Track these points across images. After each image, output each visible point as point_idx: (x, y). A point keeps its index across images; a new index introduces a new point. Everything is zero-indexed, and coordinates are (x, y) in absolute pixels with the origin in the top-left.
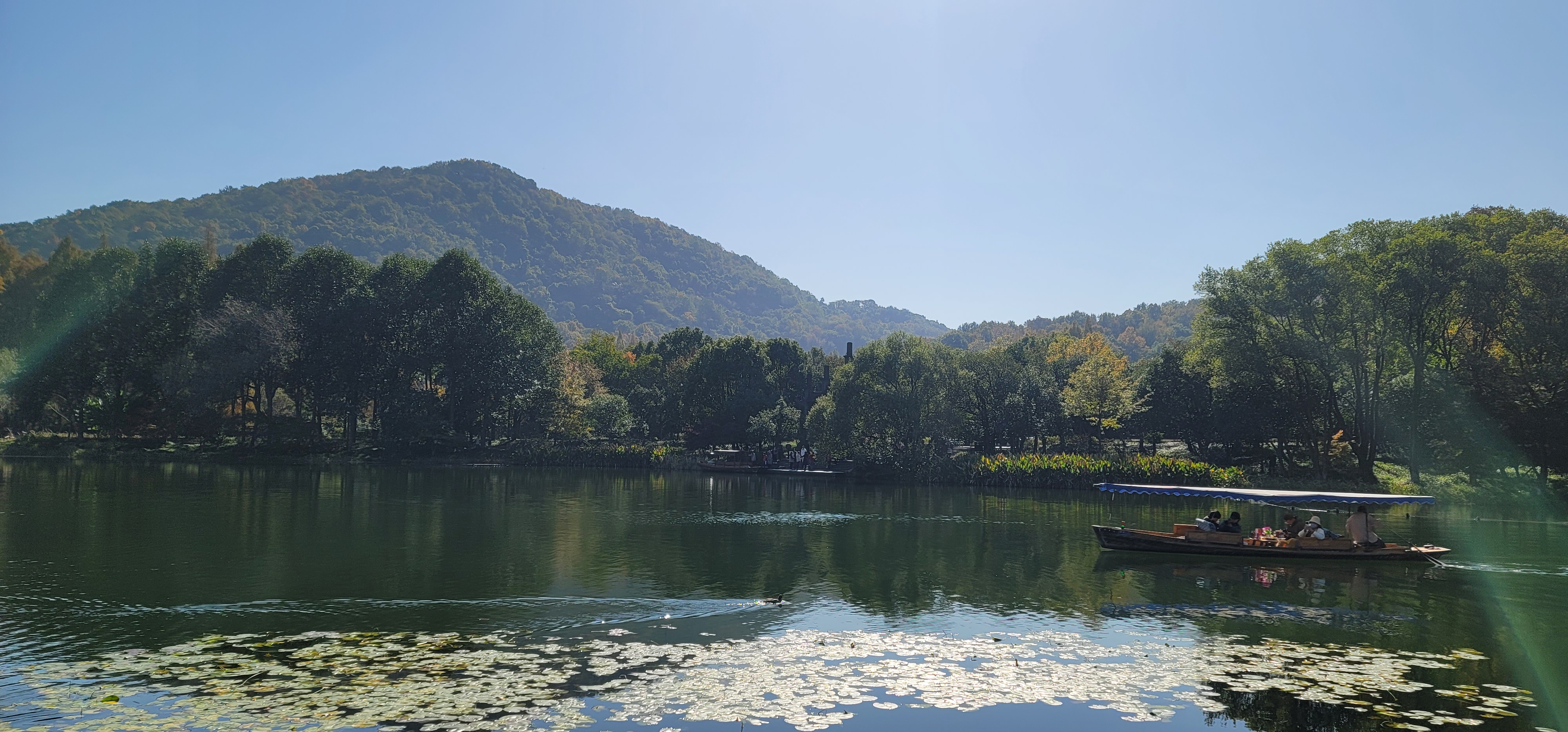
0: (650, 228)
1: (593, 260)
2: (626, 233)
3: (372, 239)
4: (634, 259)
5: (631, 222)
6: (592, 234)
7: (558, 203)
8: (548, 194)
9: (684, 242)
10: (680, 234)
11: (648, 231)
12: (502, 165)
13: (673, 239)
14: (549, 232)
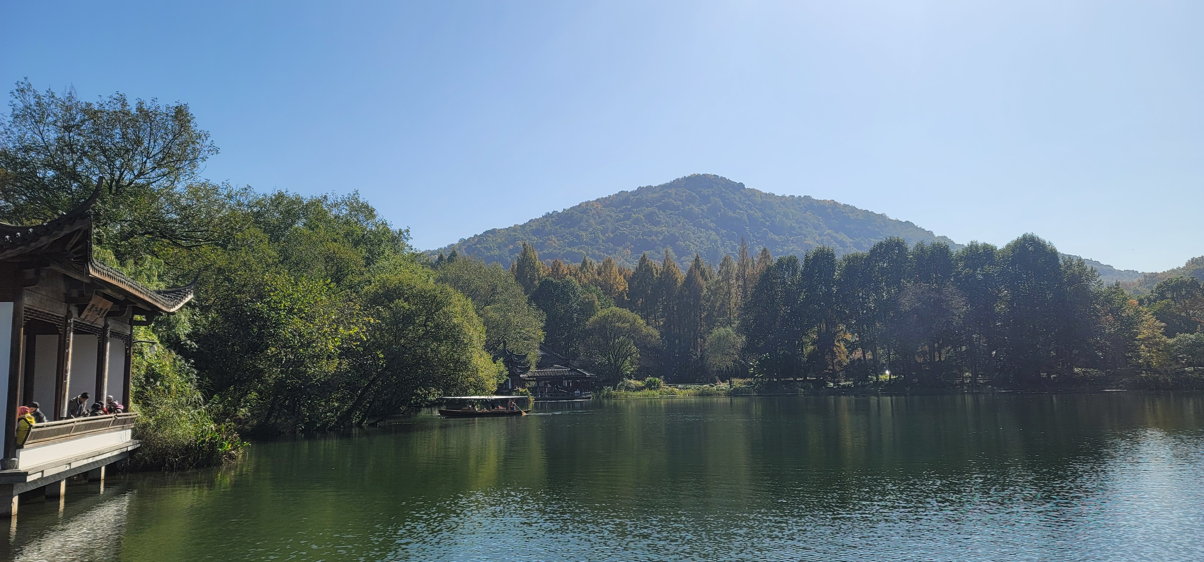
0: (830, 208)
2: (814, 214)
3: (654, 237)
5: (815, 205)
8: (753, 192)
10: (853, 209)
12: (720, 175)
13: (849, 214)
14: (762, 220)
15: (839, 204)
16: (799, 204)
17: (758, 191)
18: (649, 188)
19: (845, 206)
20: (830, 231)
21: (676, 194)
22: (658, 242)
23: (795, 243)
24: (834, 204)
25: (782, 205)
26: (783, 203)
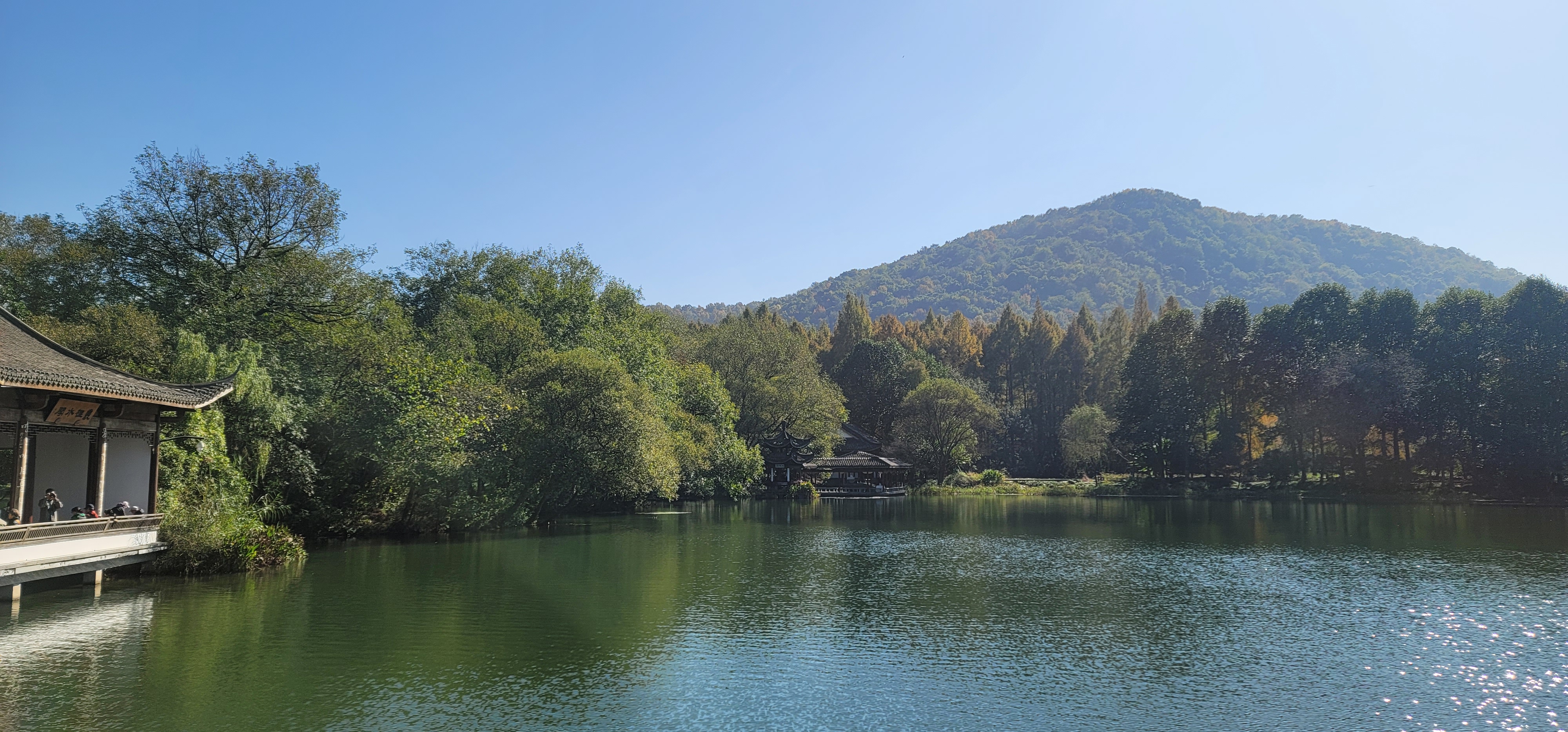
2: (1303, 240)
3: (1064, 278)
5: (1306, 227)
7: (1225, 219)
8: (1214, 212)
12: (1165, 189)
14: (1225, 250)
15: (1345, 226)
16: (1282, 227)
17: (1221, 210)
18: (1063, 211)
19: (1354, 228)
20: (1327, 265)
21: (1099, 218)
22: (1071, 284)
23: (1272, 282)
24: (1336, 226)
25: (1255, 229)
26: (1257, 227)
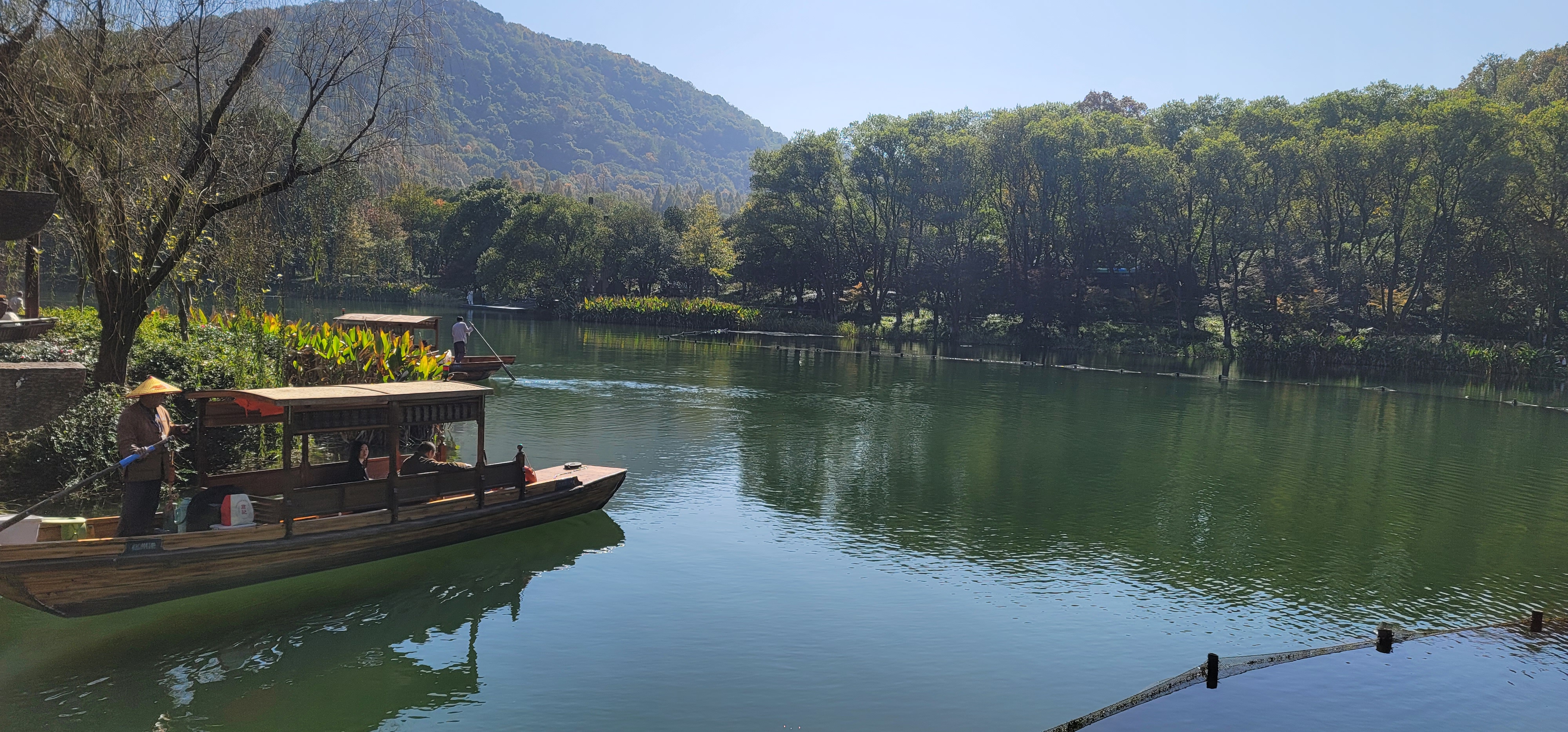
0: (619, 65)
1: (556, 98)
4: (599, 98)
6: (557, 70)
9: (654, 79)
10: (650, 71)
11: (617, 68)
13: (642, 77)
